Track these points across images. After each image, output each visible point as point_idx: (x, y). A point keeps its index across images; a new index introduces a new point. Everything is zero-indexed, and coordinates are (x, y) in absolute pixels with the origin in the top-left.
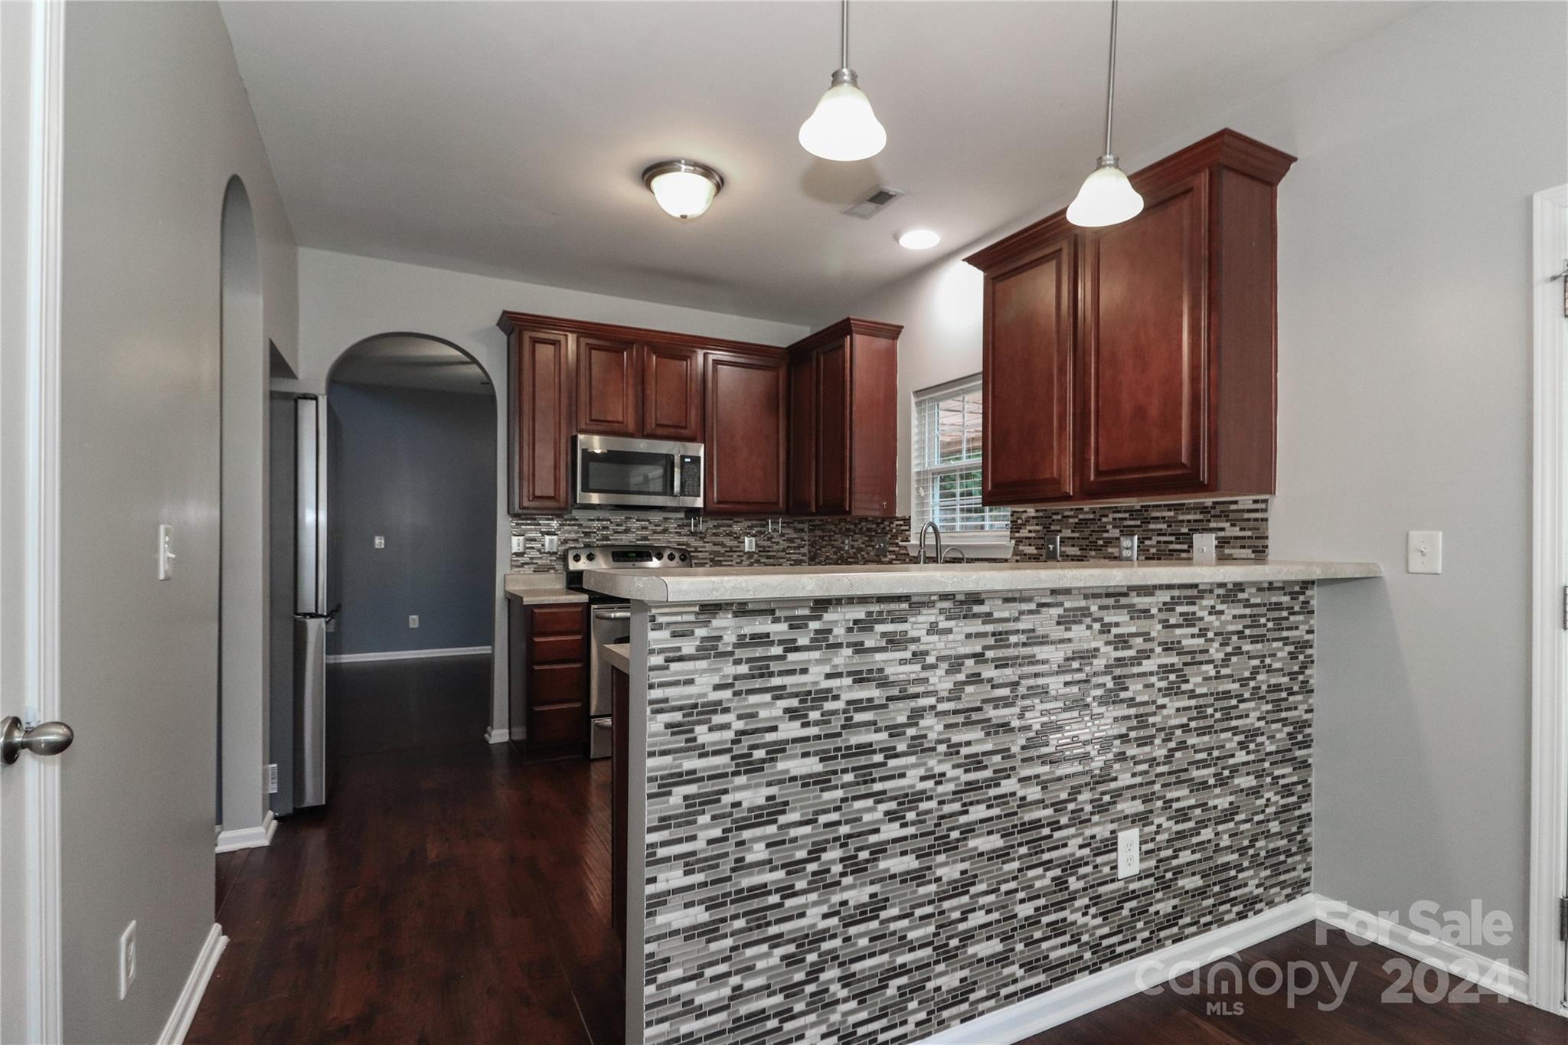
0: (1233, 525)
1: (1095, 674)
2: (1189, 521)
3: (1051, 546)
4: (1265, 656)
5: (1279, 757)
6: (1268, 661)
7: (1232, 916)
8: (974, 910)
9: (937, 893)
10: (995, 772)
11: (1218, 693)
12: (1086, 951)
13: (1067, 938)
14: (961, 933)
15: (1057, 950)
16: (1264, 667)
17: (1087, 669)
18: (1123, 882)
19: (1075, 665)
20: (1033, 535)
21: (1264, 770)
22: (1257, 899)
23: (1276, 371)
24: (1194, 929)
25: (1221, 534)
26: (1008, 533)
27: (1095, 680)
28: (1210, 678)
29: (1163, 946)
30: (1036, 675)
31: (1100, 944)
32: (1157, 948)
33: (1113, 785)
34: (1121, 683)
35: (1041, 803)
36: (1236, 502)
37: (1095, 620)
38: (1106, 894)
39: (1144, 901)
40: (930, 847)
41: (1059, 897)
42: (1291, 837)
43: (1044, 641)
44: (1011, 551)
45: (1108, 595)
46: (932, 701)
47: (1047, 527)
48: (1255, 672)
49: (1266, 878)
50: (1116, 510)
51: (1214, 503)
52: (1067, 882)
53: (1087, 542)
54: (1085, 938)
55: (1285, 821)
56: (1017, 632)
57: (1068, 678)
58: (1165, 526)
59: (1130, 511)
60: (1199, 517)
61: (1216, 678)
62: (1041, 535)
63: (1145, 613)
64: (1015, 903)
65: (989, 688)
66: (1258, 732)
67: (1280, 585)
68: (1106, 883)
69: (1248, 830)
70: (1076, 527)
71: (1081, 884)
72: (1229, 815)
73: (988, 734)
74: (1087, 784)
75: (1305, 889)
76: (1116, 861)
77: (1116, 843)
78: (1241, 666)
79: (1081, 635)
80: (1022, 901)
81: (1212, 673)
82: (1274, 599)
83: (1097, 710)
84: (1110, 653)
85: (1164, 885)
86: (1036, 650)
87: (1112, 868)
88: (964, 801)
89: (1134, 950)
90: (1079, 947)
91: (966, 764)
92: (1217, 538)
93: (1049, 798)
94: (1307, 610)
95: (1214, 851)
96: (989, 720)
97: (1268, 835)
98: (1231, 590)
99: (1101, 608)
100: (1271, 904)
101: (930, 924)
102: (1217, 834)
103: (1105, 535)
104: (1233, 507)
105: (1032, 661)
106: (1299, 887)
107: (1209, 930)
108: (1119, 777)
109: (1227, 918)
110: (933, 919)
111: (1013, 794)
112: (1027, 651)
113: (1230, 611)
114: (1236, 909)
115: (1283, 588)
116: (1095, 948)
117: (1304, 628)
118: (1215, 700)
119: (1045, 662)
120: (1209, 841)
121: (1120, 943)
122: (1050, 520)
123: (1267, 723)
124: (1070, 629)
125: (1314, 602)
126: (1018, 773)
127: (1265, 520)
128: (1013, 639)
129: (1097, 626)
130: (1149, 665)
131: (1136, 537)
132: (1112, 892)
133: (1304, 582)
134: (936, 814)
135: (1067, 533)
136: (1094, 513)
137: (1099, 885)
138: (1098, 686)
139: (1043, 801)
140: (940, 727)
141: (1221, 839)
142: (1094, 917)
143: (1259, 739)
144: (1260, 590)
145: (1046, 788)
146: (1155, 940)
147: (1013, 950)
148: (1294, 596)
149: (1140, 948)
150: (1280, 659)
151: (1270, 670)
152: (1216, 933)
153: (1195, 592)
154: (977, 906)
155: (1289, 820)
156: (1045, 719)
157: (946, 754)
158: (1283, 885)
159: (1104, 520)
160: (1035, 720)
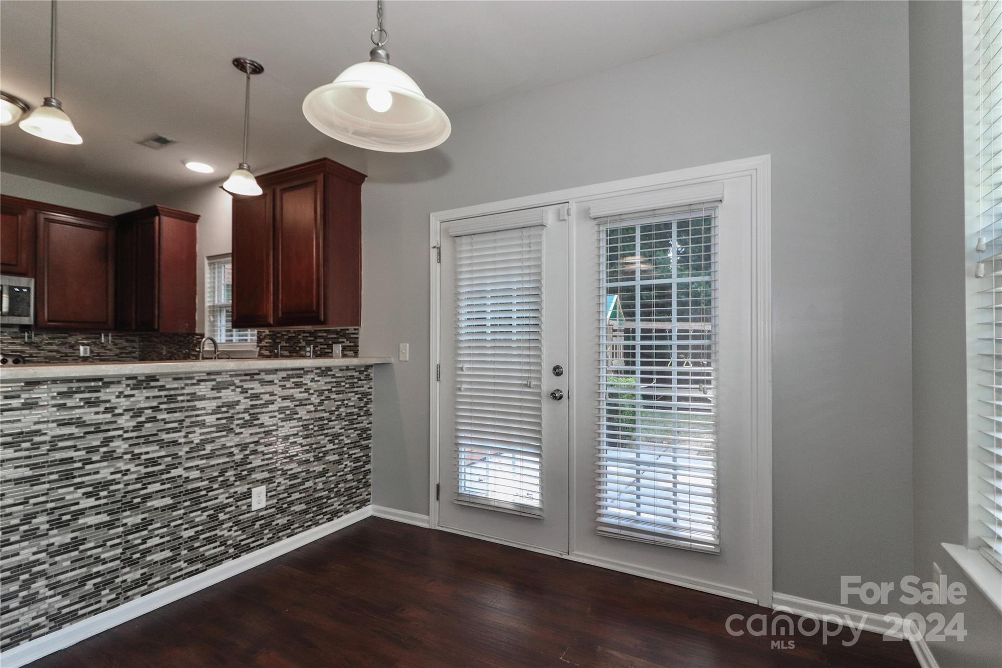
0: (347, 340)
1: (238, 413)
2: (332, 338)
3: (276, 351)
4: (344, 400)
5: (353, 445)
6: (346, 402)
7: (324, 520)
8: (151, 537)
9: (123, 532)
10: (167, 466)
11: (316, 418)
12: (230, 548)
13: (218, 543)
14: (141, 550)
15: (209, 551)
16: (344, 405)
17: (232, 411)
18: (255, 512)
19: (224, 409)
20: (268, 345)
21: (344, 452)
22: (340, 511)
23: (361, 270)
24: (301, 529)
25: (343, 344)
26: (256, 344)
27: (236, 417)
28: (311, 412)
29: (281, 540)
30: (197, 416)
31: (240, 544)
32: (277, 541)
33: (249, 466)
34: (254, 416)
35: (201, 479)
36: (348, 330)
37: (238, 387)
38: (243, 519)
39: (269, 520)
40: (118, 508)
41: (212, 524)
42: (359, 481)
43: (202, 398)
44: (257, 353)
45: (246, 375)
46: (120, 432)
47: (274, 341)
48: (338, 407)
49: (344, 501)
50: (304, 332)
51: (341, 330)
52: (217, 516)
53: (292, 349)
54: (230, 542)
55: (356, 474)
56: (183, 395)
57: (219, 416)
58: (323, 340)
59: (309, 332)
60: (335, 336)
61: (315, 411)
62: (271, 344)
63: (271, 382)
64: (181, 531)
65: (163, 424)
66: (340, 435)
67: (353, 367)
68: (244, 514)
69: (334, 480)
70: (288, 341)
71: (228, 516)
72: (323, 474)
73: (161, 447)
74: (232, 467)
75: (368, 503)
76: (251, 502)
77: (251, 494)
78: (330, 405)
79: (228, 395)
80: (186, 529)
81: (313, 409)
82: (349, 374)
83: (238, 430)
84: (245, 403)
85: (281, 511)
86: (196, 403)
87: (248, 506)
88: (144, 482)
89: (263, 544)
90: (225, 547)
91: (146, 464)
92: (342, 346)
93: (205, 476)
94: (368, 378)
95: (313, 492)
96: (163, 440)
97: (346, 481)
98: (323, 371)
99: (241, 381)
100: (347, 512)
101: (118, 548)
102: (315, 484)
103: (300, 345)
104: (347, 332)
105: (194, 408)
106: (364, 503)
107: (310, 528)
108: (253, 462)
109: (320, 522)
110: (121, 546)
111: (180, 476)
112: (191, 404)
113: (323, 380)
114: (326, 517)
115: (354, 369)
116: (236, 547)
117: (366, 386)
118: (314, 421)
119: (204, 408)
120: (310, 487)
121: (253, 542)
122: (275, 337)
123: (345, 430)
124: (220, 392)
125: (372, 375)
126: (183, 465)
127: (358, 338)
128: (180, 398)
129: (239, 390)
130: (271, 407)
131: (312, 346)
132: (248, 518)
133: (366, 366)
134: (123, 491)
135: (284, 344)
136: (295, 333)
137: (239, 515)
138: (240, 419)
139: (201, 478)
140: (127, 446)
141: (318, 485)
142: (236, 531)
143: (341, 438)
144: (341, 370)
145: (204, 471)
146: (276, 537)
147: (179, 554)
148: (361, 372)
149: (266, 542)
150: (353, 401)
151: (347, 406)
152: (314, 529)
153: (302, 372)
154: (153, 535)
155: (358, 473)
156: (203, 437)
157: (130, 459)
158: (354, 503)
159: (299, 337)
160: (196, 438)
